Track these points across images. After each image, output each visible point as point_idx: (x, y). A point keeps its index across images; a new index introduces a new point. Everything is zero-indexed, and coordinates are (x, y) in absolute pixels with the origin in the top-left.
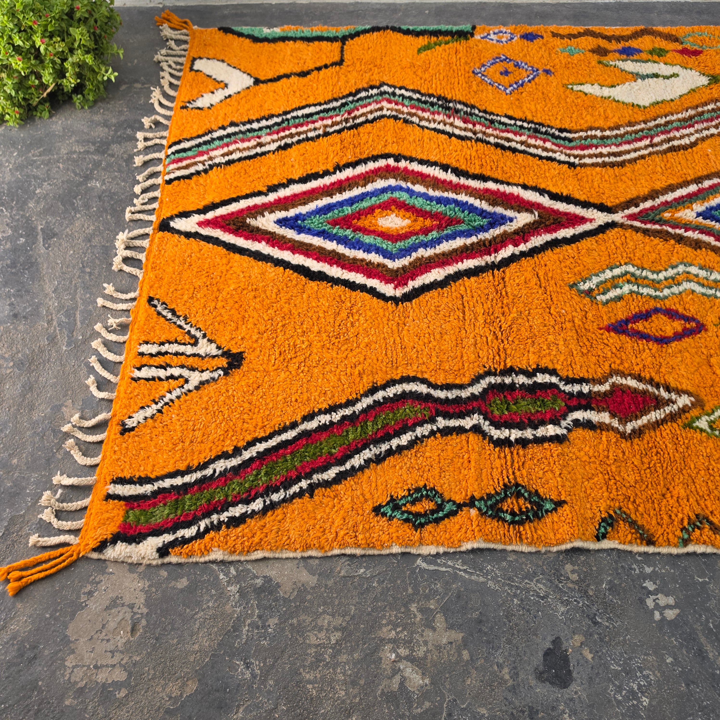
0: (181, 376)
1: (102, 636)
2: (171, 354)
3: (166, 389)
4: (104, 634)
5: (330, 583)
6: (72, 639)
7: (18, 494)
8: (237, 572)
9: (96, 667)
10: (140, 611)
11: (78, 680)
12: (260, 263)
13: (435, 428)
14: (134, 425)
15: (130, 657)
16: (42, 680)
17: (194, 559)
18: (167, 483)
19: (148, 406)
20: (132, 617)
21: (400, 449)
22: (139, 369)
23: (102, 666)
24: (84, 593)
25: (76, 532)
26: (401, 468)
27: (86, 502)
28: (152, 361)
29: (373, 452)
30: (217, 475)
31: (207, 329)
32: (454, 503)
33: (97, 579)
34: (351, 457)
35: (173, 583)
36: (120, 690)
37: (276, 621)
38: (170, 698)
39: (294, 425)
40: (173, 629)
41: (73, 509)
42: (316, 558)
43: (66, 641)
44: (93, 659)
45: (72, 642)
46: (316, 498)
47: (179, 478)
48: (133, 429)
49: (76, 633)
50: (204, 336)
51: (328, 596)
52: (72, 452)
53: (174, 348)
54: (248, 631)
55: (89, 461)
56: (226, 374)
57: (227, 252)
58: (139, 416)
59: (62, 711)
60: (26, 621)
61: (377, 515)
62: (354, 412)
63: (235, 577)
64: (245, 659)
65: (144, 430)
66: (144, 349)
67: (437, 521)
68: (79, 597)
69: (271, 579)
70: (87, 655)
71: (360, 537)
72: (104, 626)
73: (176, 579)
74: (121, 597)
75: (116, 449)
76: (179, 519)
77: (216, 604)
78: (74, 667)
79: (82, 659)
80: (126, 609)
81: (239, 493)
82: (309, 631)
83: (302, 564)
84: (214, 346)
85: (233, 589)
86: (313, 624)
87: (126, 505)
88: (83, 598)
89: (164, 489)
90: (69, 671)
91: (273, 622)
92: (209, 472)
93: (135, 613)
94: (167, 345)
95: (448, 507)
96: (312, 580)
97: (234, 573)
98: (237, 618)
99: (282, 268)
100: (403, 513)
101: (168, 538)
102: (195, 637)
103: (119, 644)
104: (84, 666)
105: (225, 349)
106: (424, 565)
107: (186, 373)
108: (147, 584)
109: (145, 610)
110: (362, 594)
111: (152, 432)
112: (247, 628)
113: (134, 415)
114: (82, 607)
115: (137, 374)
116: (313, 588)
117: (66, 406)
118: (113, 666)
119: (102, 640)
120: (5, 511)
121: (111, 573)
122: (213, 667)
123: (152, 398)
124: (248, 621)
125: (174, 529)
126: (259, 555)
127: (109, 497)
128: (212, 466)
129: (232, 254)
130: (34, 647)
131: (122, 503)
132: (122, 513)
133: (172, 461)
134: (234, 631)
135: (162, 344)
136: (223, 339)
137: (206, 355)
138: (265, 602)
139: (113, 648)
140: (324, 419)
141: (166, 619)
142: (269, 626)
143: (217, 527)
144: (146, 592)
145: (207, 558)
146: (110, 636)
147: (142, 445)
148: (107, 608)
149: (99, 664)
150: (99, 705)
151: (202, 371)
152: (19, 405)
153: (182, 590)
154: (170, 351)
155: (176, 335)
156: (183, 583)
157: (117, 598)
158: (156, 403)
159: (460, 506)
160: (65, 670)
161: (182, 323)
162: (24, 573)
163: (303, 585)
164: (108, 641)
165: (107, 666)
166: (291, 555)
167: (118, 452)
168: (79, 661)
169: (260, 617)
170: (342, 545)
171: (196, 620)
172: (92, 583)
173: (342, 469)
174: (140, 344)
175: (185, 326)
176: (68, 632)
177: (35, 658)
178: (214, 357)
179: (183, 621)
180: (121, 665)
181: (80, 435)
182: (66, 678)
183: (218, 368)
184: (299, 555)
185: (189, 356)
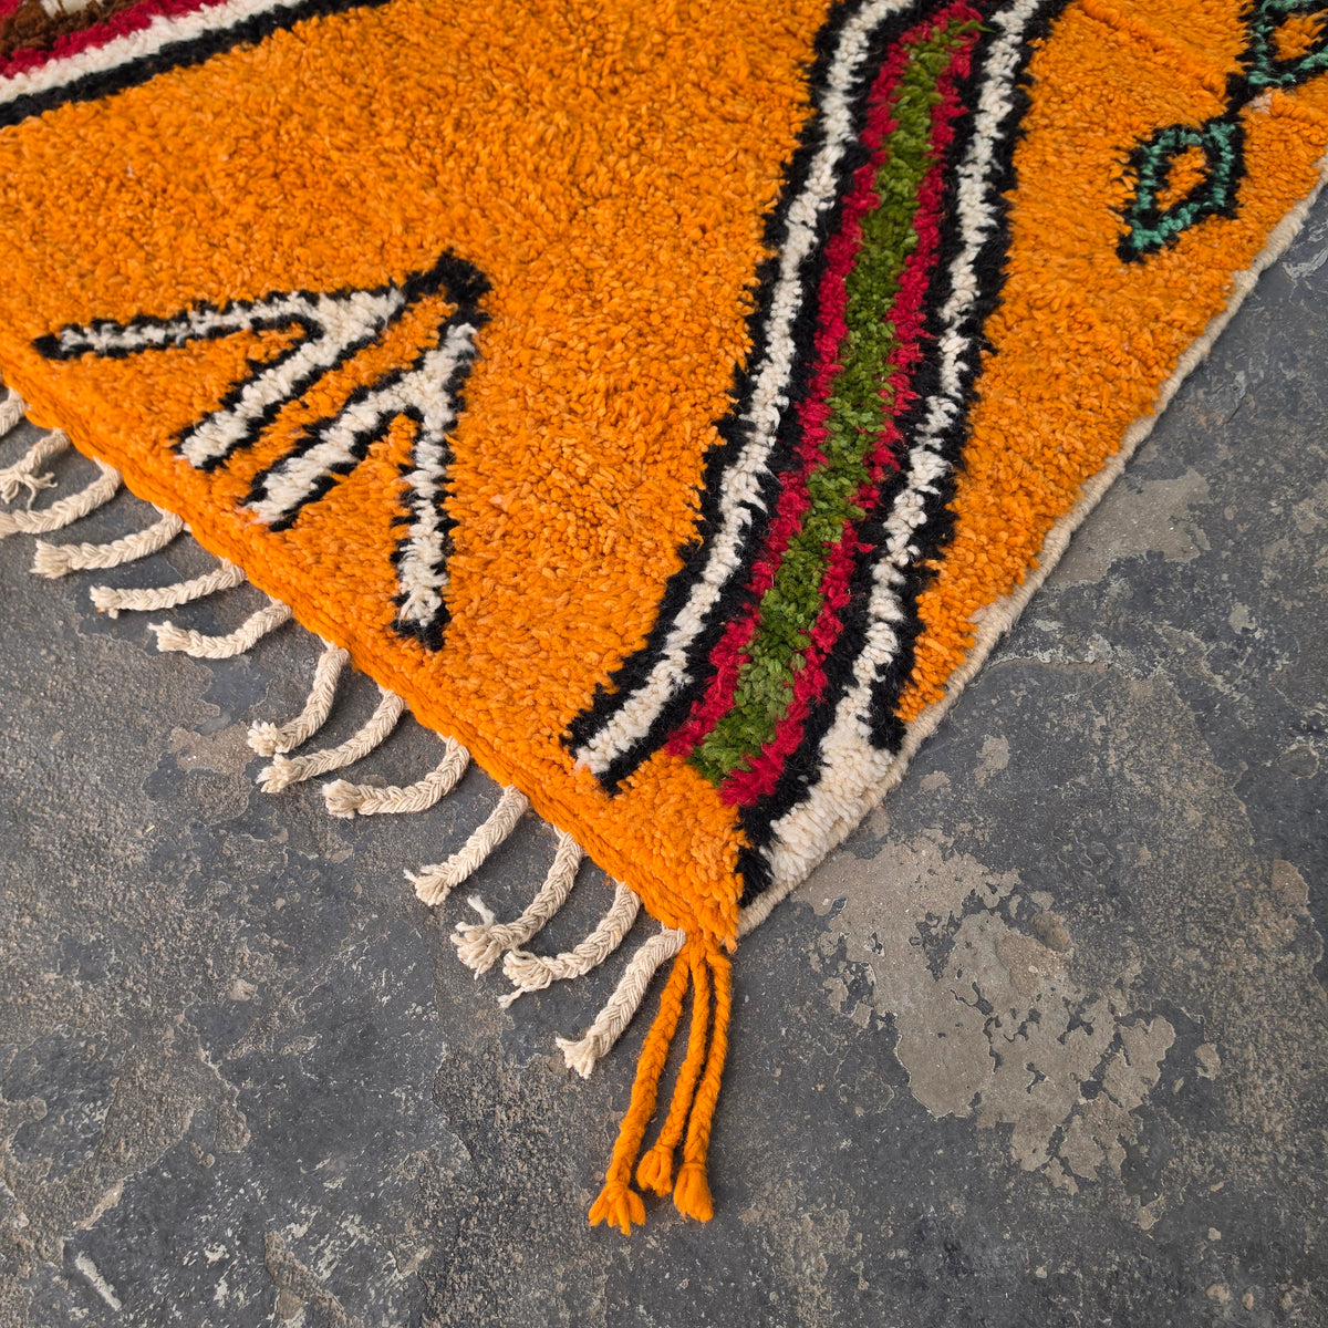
0: (386, 418)
1: (1009, 1025)
2: (286, 400)
3: (389, 473)
4: (1006, 1018)
5: (1224, 452)
6: (965, 1111)
7: (370, 1030)
8: (1057, 619)
9: (1090, 1090)
10: (1003, 892)
11: (1097, 1160)
12: (210, 63)
13: (1013, 39)
14: (435, 603)
15: (1120, 984)
16: (1036, 1261)
17: (958, 685)
18: (689, 623)
19: (407, 541)
20: (1006, 919)
21: (1009, 125)
22: (259, 494)
23: (1099, 1073)
24: (848, 1006)
25: (641, 927)
26: (1059, 153)
27: (567, 853)
28: (264, 454)
29: (978, 177)
30: (761, 505)
31: (293, 280)
32: (1218, 121)
33: (829, 950)
34: (955, 220)
35: (981, 776)
36: (1196, 1060)
37: (1245, 610)
38: (1291, 947)
39: (770, 272)
40: (1109, 841)
41: (561, 895)
42: (1147, 440)
43: (959, 1131)
44: (1062, 1085)
45: (973, 1119)
46: (1002, 345)
47: (697, 589)
48: (443, 615)
49: (953, 1090)
50: (312, 299)
51: (1254, 477)
52: (367, 809)
53: (276, 383)
54: (1228, 680)
55: (440, 780)
56: (480, 321)
57: (96, 104)
58: (418, 580)
59: (1163, 1250)
60: (817, 1219)
61: (1142, 262)
62: (844, 143)
63: (1066, 630)
64: (1296, 726)
65: (473, 592)
66: (199, 448)
67: (1239, 170)
68: (847, 1027)
69: (1131, 561)
70: (1040, 1097)
71: (1179, 314)
72: (984, 1006)
73: (973, 762)
74: (929, 916)
75: (473, 683)
76: (819, 651)
77: (1110, 708)
78: (1053, 1150)
79: (1044, 1116)
80: (971, 923)
81: (861, 484)
82: (1311, 561)
83: (1138, 480)
84: (361, 300)
85: (1097, 648)
86: (1299, 541)
87: (672, 753)
88: (861, 1016)
89: (699, 638)
90: (1055, 1173)
91: (1240, 617)
92: (736, 517)
93: (1003, 905)
94: (248, 392)
95: (1219, 134)
96: (1192, 483)
97: (1054, 625)
98: (1178, 683)
99: (280, 32)
100: (1174, 213)
101: (855, 705)
102: (1165, 804)
103: (1065, 992)
104: (1068, 1120)
105: (400, 280)
106: (1305, 268)
107: (387, 400)
108: (938, 834)
109: (1011, 878)
110: (1294, 411)
111: (497, 580)
112: (1219, 679)
113: (403, 587)
114: (885, 1033)
115: (268, 511)
116: (1213, 493)
117: (185, 752)
118: (1118, 1041)
119: (1022, 1030)
120: (396, 1101)
121: (838, 905)
122: (1271, 807)
123: (386, 520)
124: (1204, 667)
125: (841, 677)
126: (1058, 539)
127: (615, 777)
128: (726, 504)
129: (116, 101)
130: (918, 1236)
131: (658, 756)
132: (688, 774)
133: (633, 579)
134: (1209, 710)
135: (231, 401)
136: (364, 269)
137: (378, 328)
138: (1178, 605)
139: (1063, 1016)
140: (806, 209)
141: (1069, 840)
142: (1245, 630)
143: (914, 582)
144: (961, 848)
145: (982, 652)
146: (1025, 1006)
147: (518, 621)
148: (936, 969)
149: (1087, 1077)
150: (1204, 1139)
151: (418, 365)
152: (43, 880)
153: (1016, 763)
154: (273, 397)
155: (239, 354)
156: (996, 752)
157: (923, 927)
158: (414, 519)
159: (1231, 116)
160: (1047, 1181)
161: (212, 320)
162: (667, 1138)
163: (1191, 507)
164: (1034, 1016)
165: (1106, 1059)
166: (1106, 479)
167: (488, 687)
168: (1043, 1125)
169: (1210, 636)
170: (1170, 363)
171: (1120, 776)
172: (830, 969)
173: (971, 253)
174: (177, 449)
175: (229, 320)
176: (937, 1110)
177: (952, 1249)
178: (397, 317)
179: (1103, 805)
180: (1127, 1021)
181: (330, 759)
182: (1074, 1190)
183: (442, 329)
184: (1117, 465)
185: (337, 366)
